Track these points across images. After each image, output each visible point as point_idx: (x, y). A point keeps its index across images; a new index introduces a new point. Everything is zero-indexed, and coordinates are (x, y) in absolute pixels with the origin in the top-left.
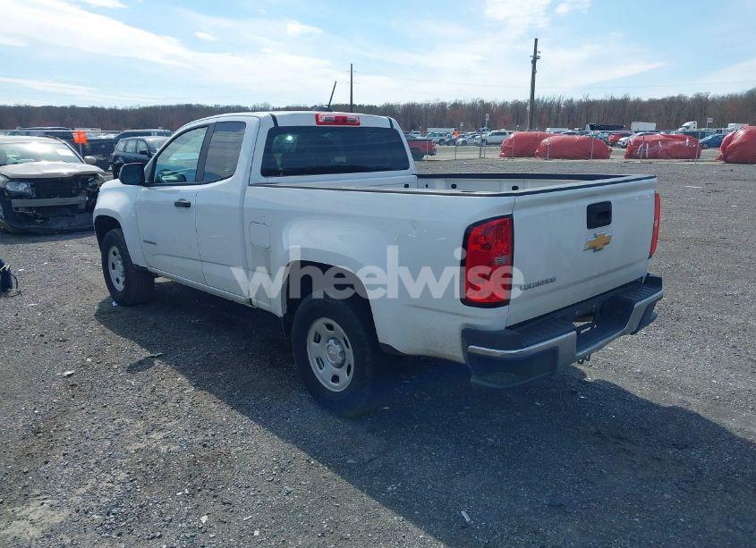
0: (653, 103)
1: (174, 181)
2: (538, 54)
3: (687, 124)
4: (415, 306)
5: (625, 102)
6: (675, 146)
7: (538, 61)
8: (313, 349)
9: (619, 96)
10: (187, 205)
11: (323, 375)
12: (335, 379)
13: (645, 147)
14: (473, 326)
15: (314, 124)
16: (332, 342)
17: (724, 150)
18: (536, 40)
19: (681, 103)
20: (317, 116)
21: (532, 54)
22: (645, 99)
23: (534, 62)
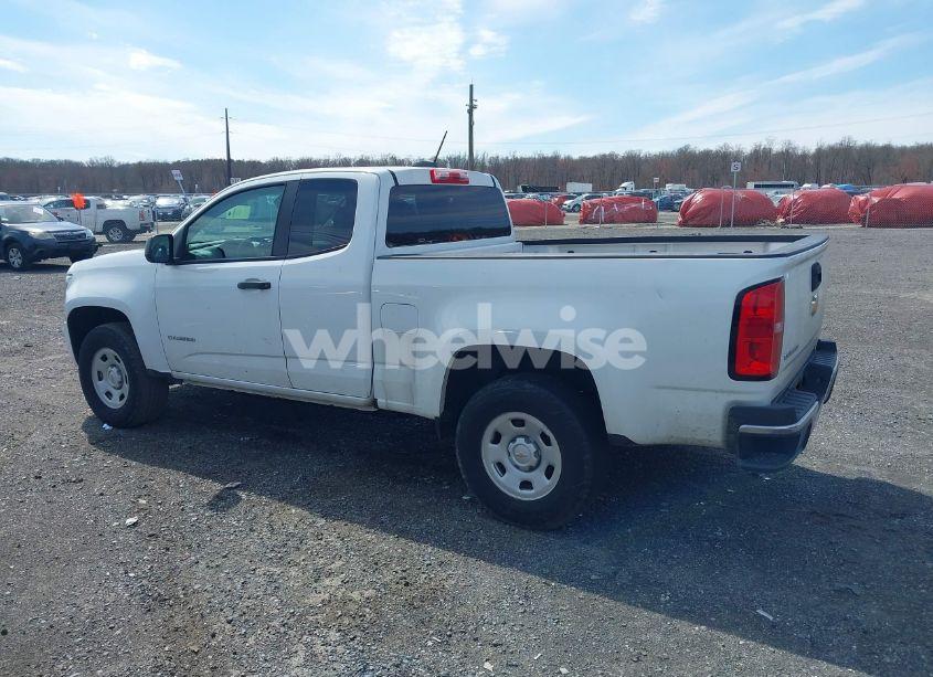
0: (584, 161)
1: (206, 256)
2: (474, 103)
3: (623, 185)
4: (659, 387)
5: (555, 160)
6: (631, 209)
7: (475, 111)
8: (491, 453)
9: (548, 153)
10: (265, 286)
11: (508, 483)
12: (526, 485)
13: (599, 210)
14: (741, 402)
15: (429, 182)
16: (520, 440)
17: (683, 215)
18: (471, 86)
19: (614, 161)
20: (432, 172)
21: (468, 103)
22: (576, 156)
23: (470, 112)
